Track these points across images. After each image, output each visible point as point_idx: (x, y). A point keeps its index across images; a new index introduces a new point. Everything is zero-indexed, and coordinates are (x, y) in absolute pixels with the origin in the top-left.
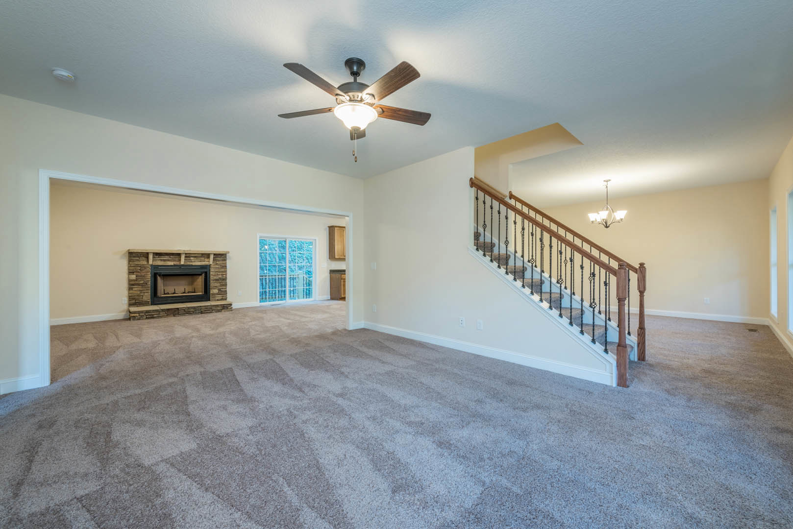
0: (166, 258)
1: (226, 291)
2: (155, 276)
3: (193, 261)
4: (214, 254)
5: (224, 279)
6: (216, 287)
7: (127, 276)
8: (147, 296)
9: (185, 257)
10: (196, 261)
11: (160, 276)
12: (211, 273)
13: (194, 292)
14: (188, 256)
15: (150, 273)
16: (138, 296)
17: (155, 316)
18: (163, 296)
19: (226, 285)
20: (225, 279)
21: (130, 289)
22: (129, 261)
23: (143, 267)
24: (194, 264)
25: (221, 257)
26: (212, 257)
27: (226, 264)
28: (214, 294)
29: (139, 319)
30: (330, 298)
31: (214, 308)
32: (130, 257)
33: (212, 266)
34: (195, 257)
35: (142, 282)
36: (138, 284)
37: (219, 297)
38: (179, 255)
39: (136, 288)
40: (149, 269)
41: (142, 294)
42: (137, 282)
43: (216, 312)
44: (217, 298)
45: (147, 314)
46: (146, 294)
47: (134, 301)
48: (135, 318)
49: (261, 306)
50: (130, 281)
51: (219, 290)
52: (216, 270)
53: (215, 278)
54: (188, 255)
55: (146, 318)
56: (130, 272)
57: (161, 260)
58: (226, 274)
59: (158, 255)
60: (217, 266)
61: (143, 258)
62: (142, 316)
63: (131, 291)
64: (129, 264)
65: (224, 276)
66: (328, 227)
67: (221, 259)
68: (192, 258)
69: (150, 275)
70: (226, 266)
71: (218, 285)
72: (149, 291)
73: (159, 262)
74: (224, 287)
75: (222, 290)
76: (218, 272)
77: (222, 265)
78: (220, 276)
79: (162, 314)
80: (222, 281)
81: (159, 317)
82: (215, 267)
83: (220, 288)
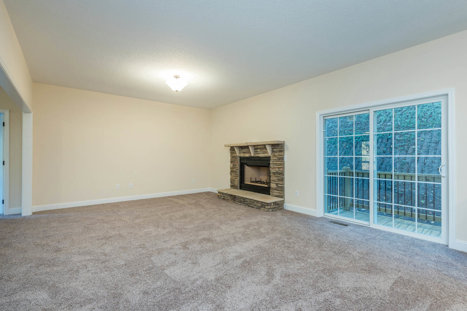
1: (283, 187)
3: (259, 152)
4: (271, 145)
5: (280, 174)
6: (274, 181)
7: (230, 165)
8: (238, 182)
9: (255, 149)
10: (261, 152)
11: (247, 165)
12: (271, 166)
15: (239, 163)
16: (234, 180)
17: (226, 198)
18: (247, 183)
19: (282, 180)
21: (231, 174)
22: (231, 153)
23: (235, 158)
24: (260, 155)
25: (278, 147)
26: (269, 147)
27: (283, 155)
28: (274, 189)
32: (231, 150)
33: (271, 158)
34: (259, 149)
35: (235, 170)
36: (233, 172)
37: (276, 193)
40: (238, 160)
42: (233, 170)
44: (275, 194)
47: (232, 184)
49: (323, 217)
50: (231, 168)
52: (274, 162)
53: (275, 171)
54: (256, 147)
56: (231, 162)
57: (243, 152)
60: (275, 158)
63: (231, 176)
64: (231, 155)
65: (282, 169)
67: (278, 150)
68: (258, 150)
69: (238, 165)
70: (283, 159)
71: (276, 179)
72: (239, 178)
73: (242, 154)
74: (281, 183)
75: (279, 185)
76: (276, 165)
77: (278, 157)
78: (277, 170)
79: (229, 198)
80: (279, 176)
81: (227, 200)
82: (274, 159)
83: (277, 183)
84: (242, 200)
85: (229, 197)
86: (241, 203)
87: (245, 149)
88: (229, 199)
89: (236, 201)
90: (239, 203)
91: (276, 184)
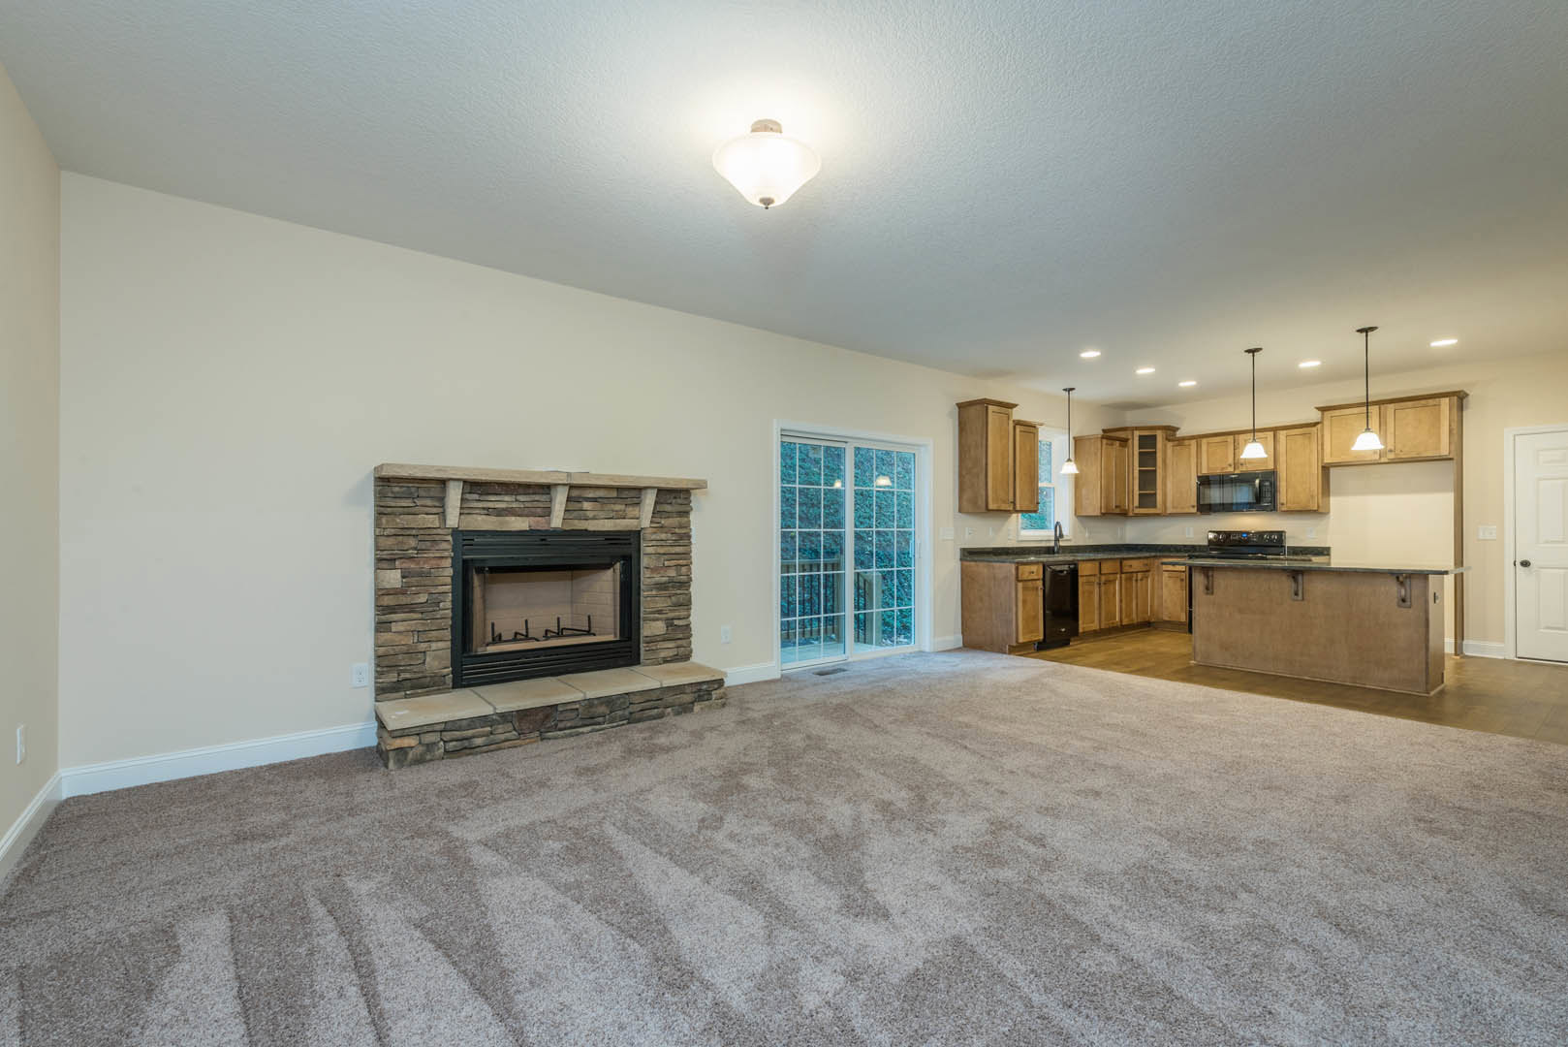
0: (505, 501)
1: (688, 627)
2: (465, 572)
3: (590, 514)
4: (661, 491)
5: (682, 584)
6: (660, 612)
7: (372, 576)
8: (438, 655)
9: (569, 499)
10: (601, 514)
11: (480, 571)
12: (645, 561)
13: (589, 633)
14: (578, 492)
15: (448, 563)
16: (409, 653)
17: (478, 741)
18: (491, 649)
19: (687, 604)
20: (685, 584)
21: (381, 626)
22: (381, 513)
23: (427, 537)
24: (592, 526)
25: (675, 498)
26: (649, 499)
27: (687, 526)
28: (652, 640)
29: (420, 761)
30: (961, 645)
31: (669, 699)
32: (380, 495)
33: (647, 534)
34: (594, 500)
35: (423, 598)
36: (410, 608)
37: (668, 649)
38: (546, 489)
39: (401, 623)
40: (446, 547)
41: (423, 646)
42: (404, 600)
43: (678, 713)
44: (663, 654)
45: (447, 736)
46: (434, 646)
47: (393, 677)
48: (406, 753)
49: (785, 679)
50: (381, 592)
51: (669, 623)
52: (661, 550)
53: (658, 578)
54: (575, 493)
55: (446, 752)
56: (384, 560)
57: (488, 512)
58: (688, 565)
59: (477, 487)
60: (663, 536)
61: (429, 502)
62: (430, 747)
63: (386, 636)
64: (378, 525)
65: (684, 570)
66: (957, 404)
67: (676, 507)
68: (586, 505)
69: (450, 572)
70: (689, 537)
71: (661, 603)
72: (448, 634)
73: (480, 518)
74: (683, 614)
75: (676, 622)
76: (666, 557)
77: (677, 530)
78: (672, 573)
79: (503, 732)
80: (679, 592)
81: (493, 746)
82: (658, 538)
83: (671, 615)
84: (602, 709)
85: (500, 728)
86: (599, 724)
87: (507, 498)
88: (503, 737)
89: (561, 725)
90: (589, 728)
91: (667, 619)
